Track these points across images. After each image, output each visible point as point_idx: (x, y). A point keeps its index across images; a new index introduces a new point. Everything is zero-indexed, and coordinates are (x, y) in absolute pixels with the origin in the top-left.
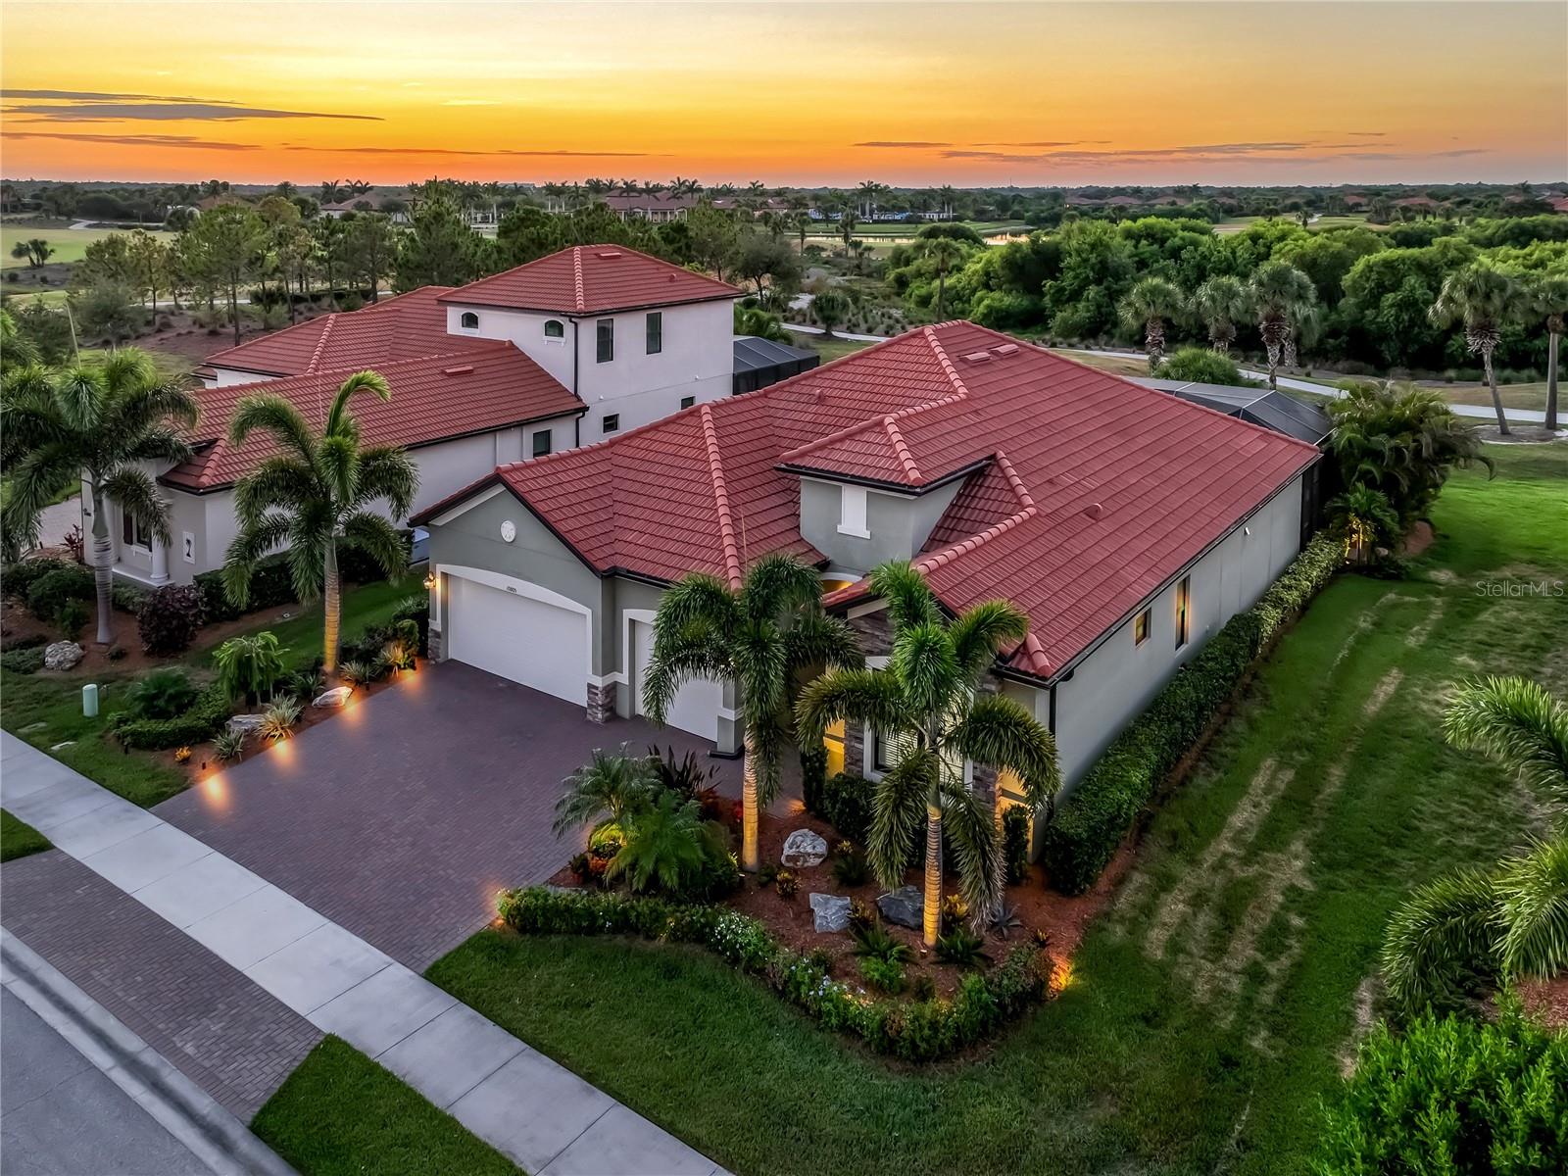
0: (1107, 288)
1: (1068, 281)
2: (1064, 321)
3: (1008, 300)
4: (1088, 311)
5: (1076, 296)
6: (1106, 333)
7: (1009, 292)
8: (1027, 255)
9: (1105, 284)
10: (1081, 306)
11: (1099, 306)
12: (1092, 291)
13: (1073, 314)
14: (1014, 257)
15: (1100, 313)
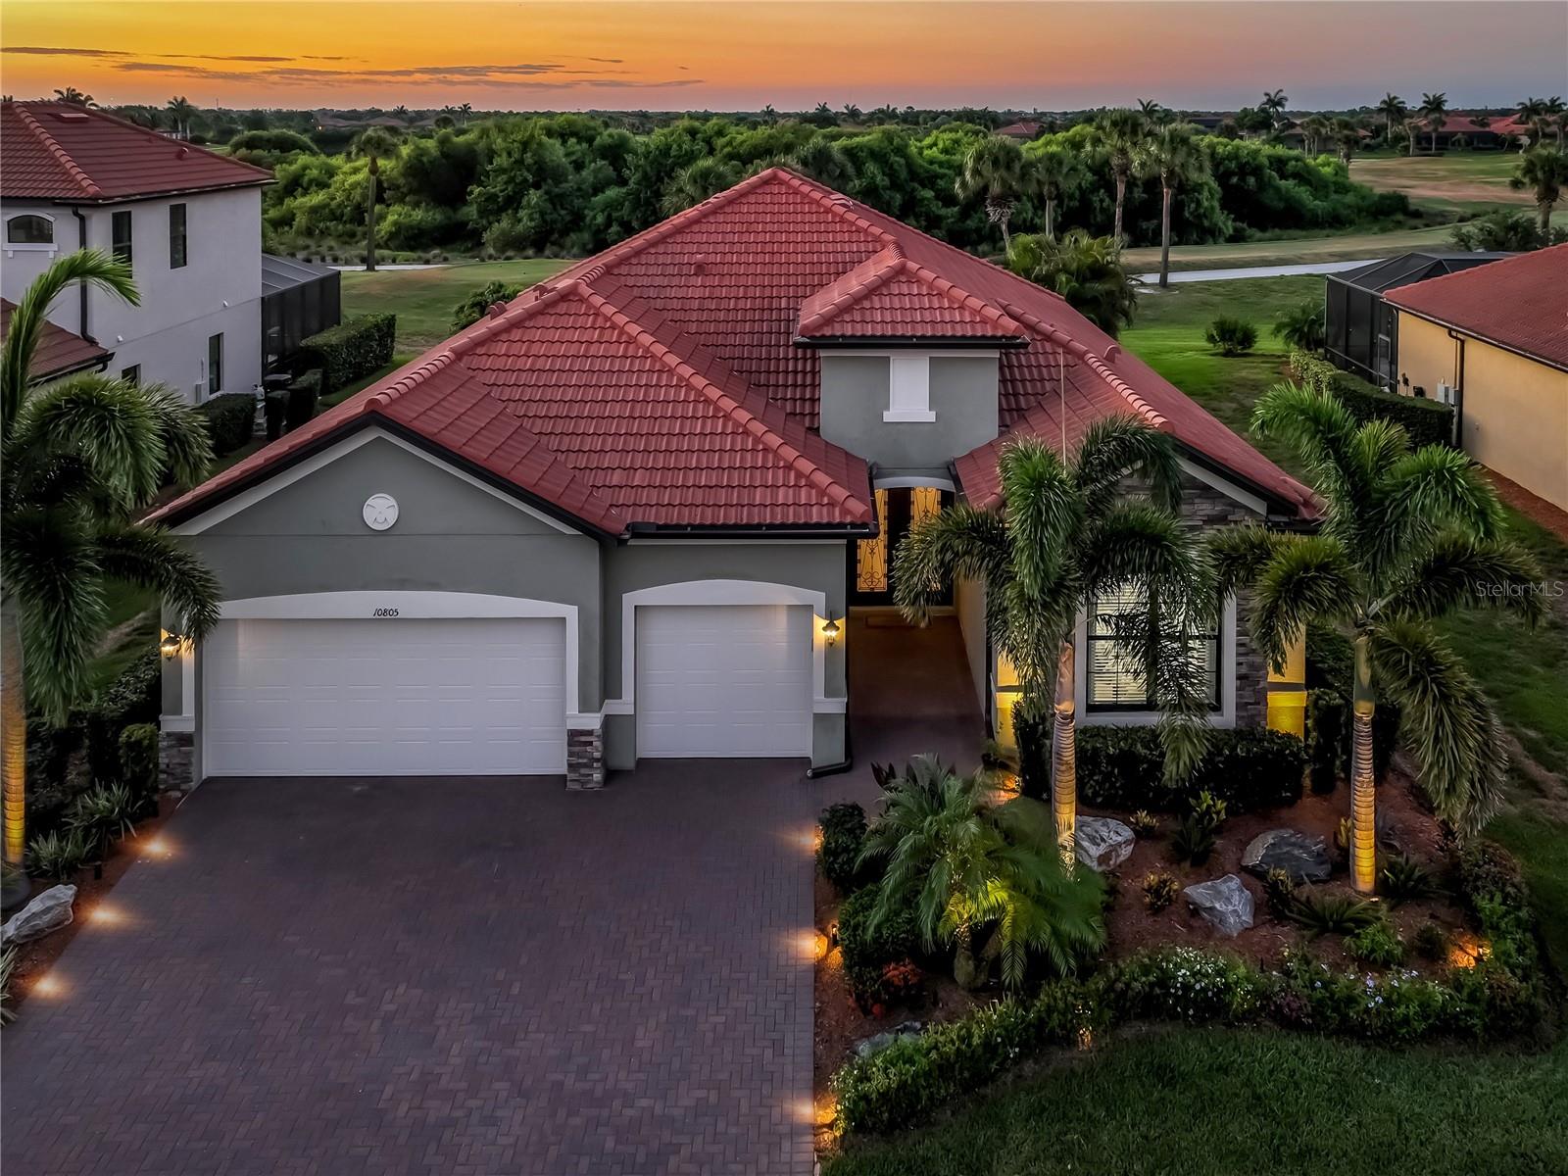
0: (546, 193)
1: (497, 187)
2: (503, 233)
3: (418, 215)
4: (532, 220)
5: (513, 202)
6: (553, 243)
7: (416, 205)
8: (435, 159)
9: (545, 187)
10: (522, 213)
11: (542, 214)
12: (534, 196)
13: (513, 225)
14: (421, 161)
15: (545, 221)
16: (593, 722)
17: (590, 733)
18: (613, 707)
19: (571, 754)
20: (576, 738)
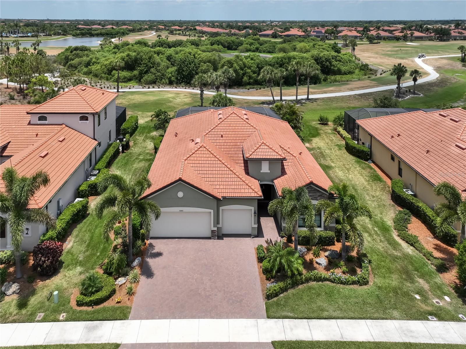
16: (216, 229)
17: (215, 231)
18: (218, 226)
19: (212, 234)
20: (213, 231)
